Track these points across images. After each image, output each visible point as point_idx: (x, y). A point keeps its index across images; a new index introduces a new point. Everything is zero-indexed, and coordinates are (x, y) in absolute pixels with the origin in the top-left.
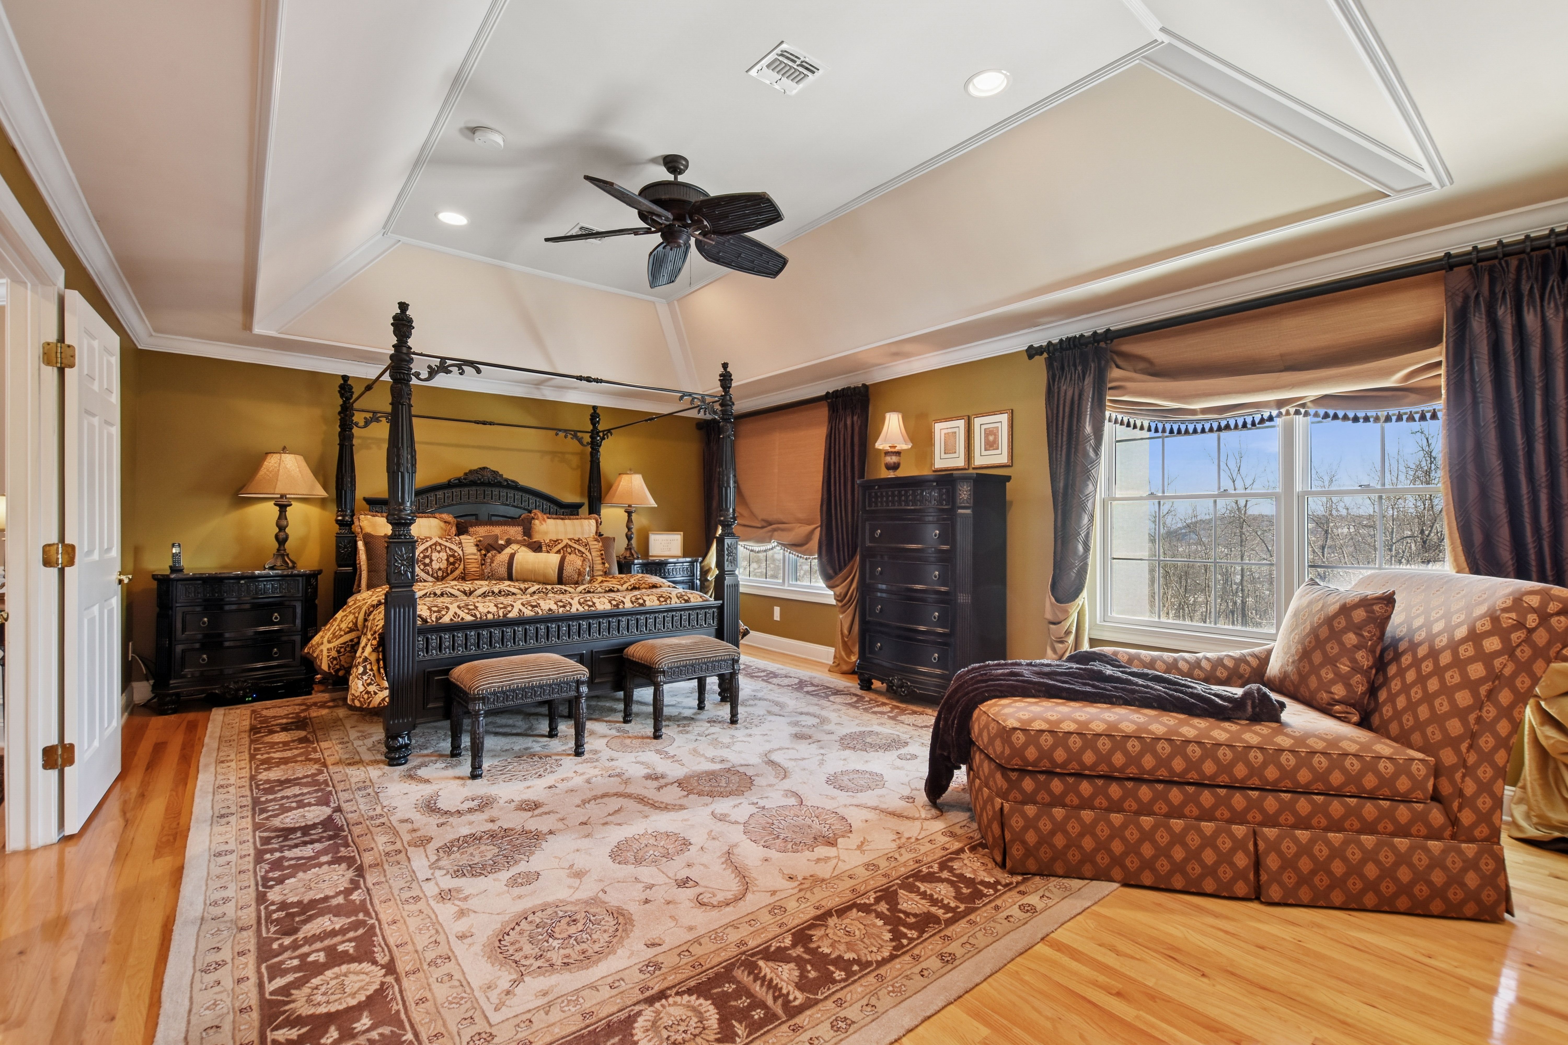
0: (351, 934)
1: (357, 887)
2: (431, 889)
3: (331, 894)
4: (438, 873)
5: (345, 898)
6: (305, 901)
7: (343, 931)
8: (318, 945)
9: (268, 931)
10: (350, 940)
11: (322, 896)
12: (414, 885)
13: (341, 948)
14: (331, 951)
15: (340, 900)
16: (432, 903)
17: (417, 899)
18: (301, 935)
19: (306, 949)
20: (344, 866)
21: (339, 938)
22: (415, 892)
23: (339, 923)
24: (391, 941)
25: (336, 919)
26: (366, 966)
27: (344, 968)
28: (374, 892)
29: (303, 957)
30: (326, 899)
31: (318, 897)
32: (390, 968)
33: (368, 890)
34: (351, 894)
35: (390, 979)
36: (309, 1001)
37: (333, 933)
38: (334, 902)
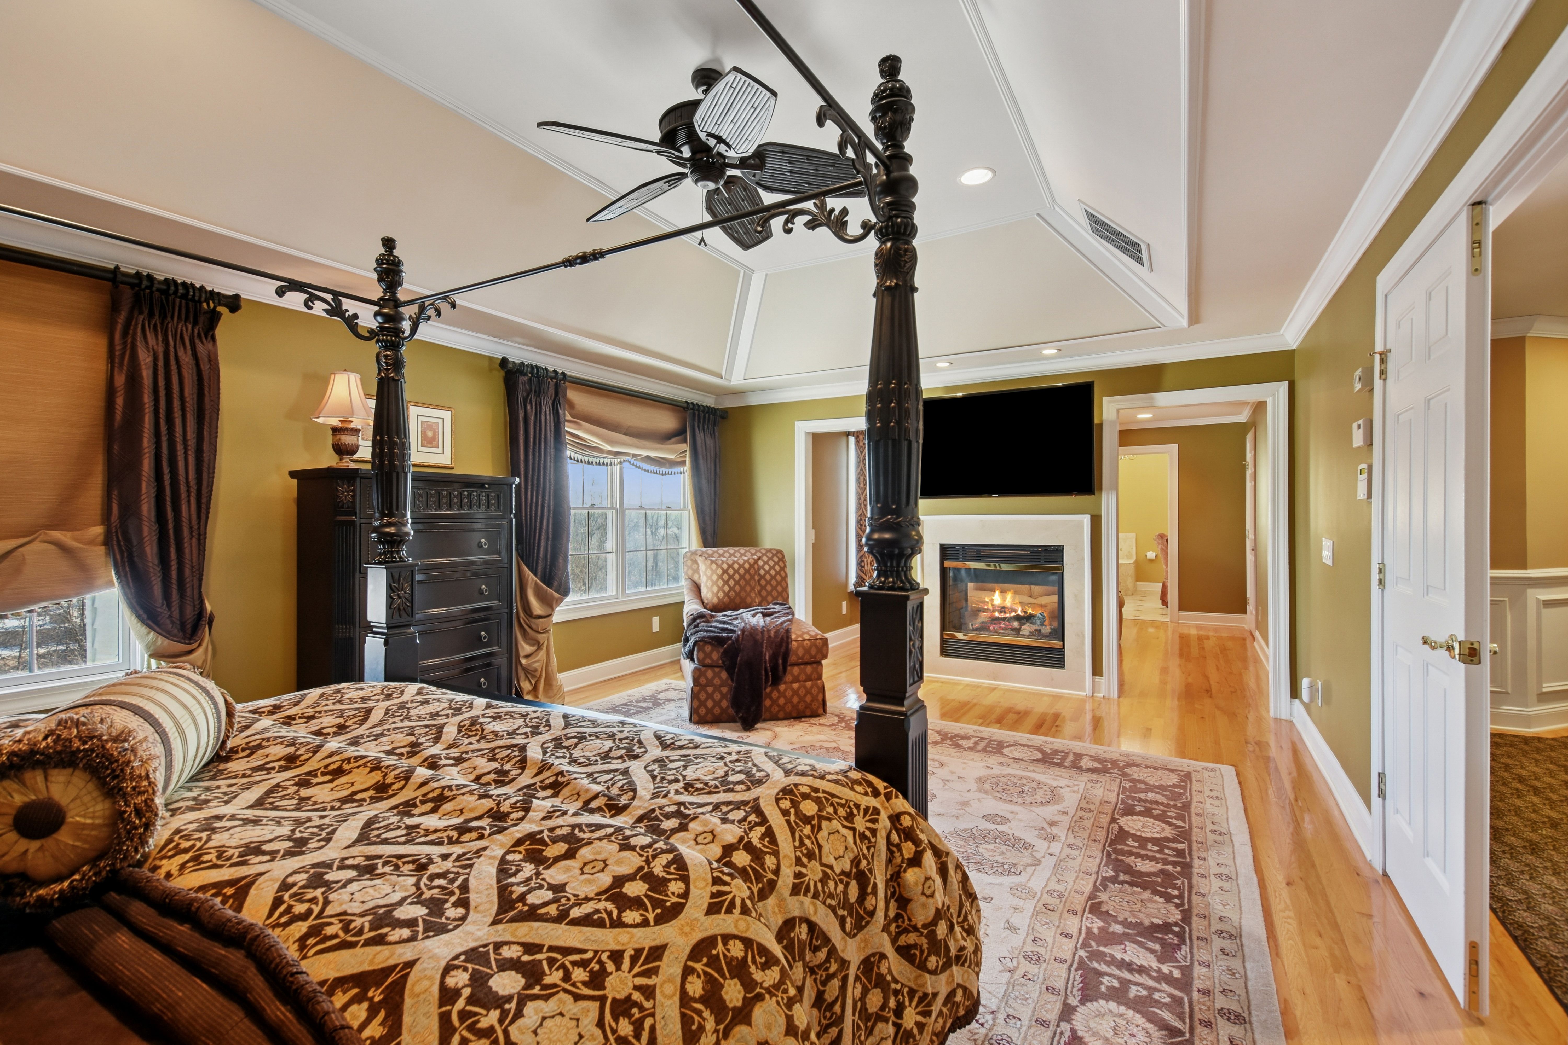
0: (1126, 848)
1: (1105, 879)
2: (1056, 847)
3: (1127, 886)
4: (1038, 855)
5: (1118, 876)
6: (1149, 891)
7: (1131, 854)
8: (1150, 854)
9: (1183, 883)
10: (1128, 845)
11: (1135, 889)
12: (1063, 856)
13: (1136, 844)
14: (1142, 846)
15: (1122, 877)
16: (1063, 839)
17: (1070, 846)
18: (1160, 866)
19: (1158, 856)
20: (1104, 908)
21: (1135, 850)
22: (1067, 851)
23: (1130, 860)
24: (1104, 833)
25: (1132, 864)
26: (1126, 828)
27: (1138, 833)
28: (1095, 869)
29: (1161, 851)
30: (1132, 884)
31: (1139, 889)
32: (1113, 820)
33: (1097, 873)
34: (1111, 877)
35: (1117, 816)
36: (1163, 830)
37: (1138, 855)
38: (1127, 878)
